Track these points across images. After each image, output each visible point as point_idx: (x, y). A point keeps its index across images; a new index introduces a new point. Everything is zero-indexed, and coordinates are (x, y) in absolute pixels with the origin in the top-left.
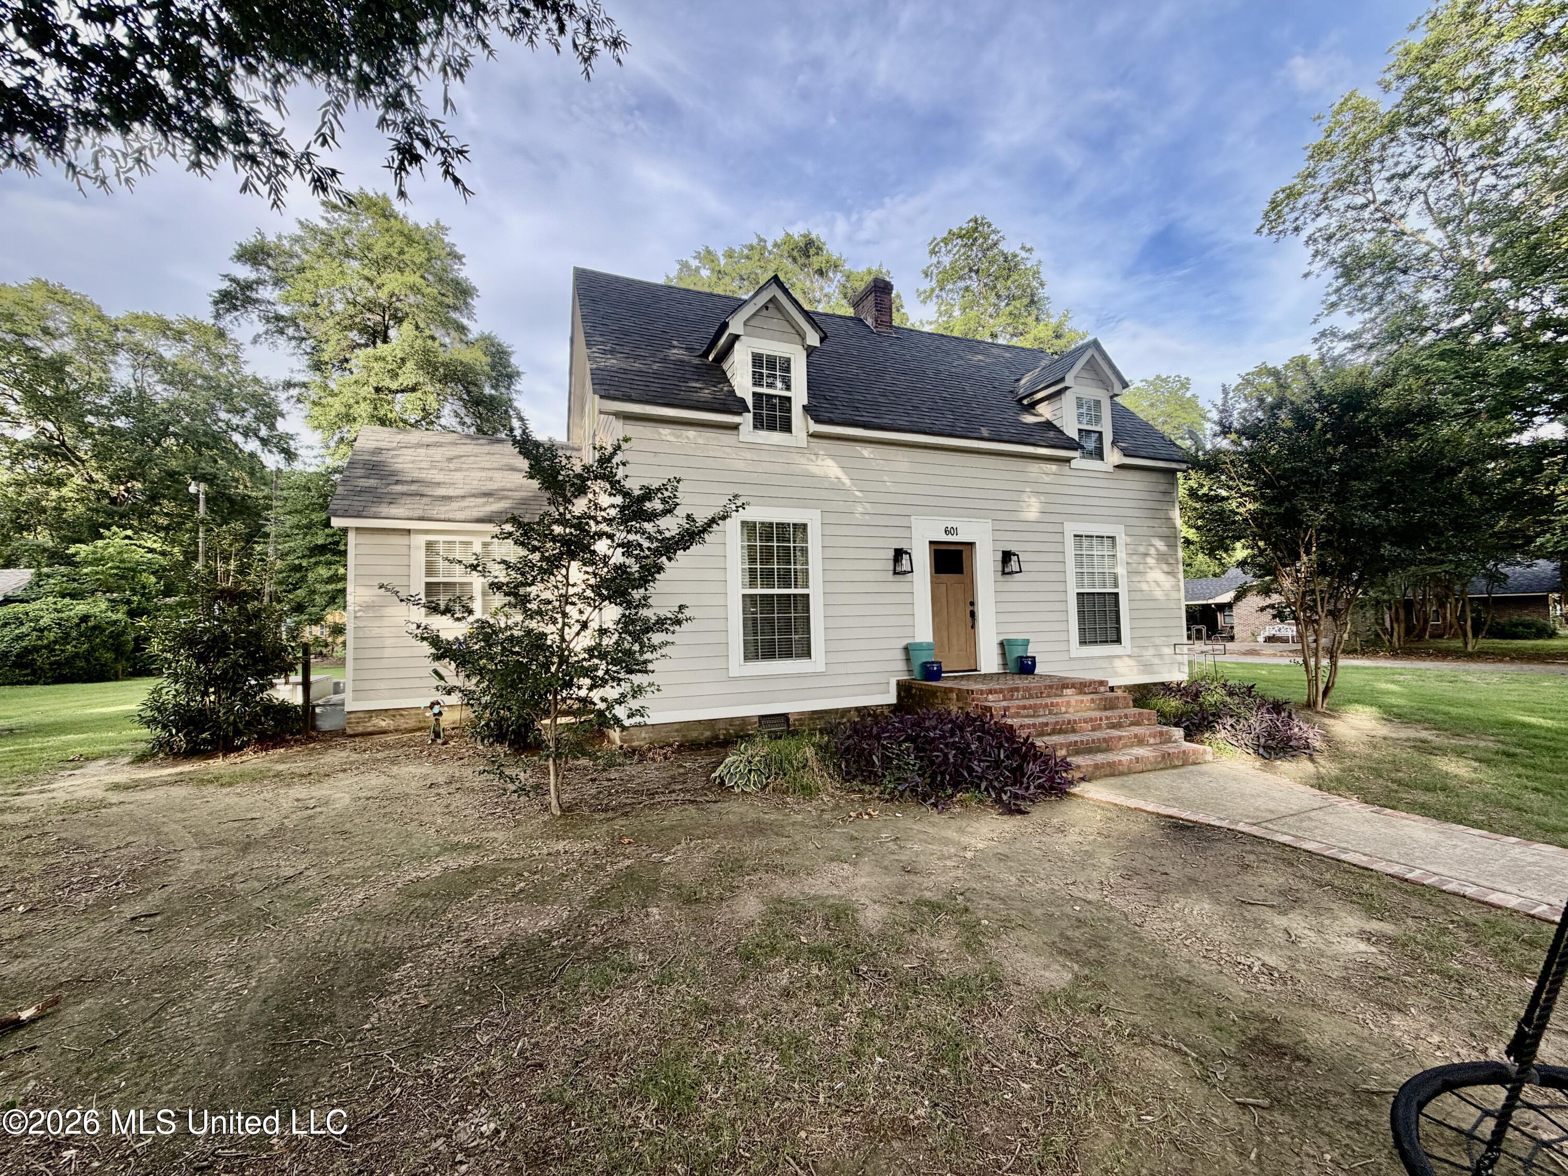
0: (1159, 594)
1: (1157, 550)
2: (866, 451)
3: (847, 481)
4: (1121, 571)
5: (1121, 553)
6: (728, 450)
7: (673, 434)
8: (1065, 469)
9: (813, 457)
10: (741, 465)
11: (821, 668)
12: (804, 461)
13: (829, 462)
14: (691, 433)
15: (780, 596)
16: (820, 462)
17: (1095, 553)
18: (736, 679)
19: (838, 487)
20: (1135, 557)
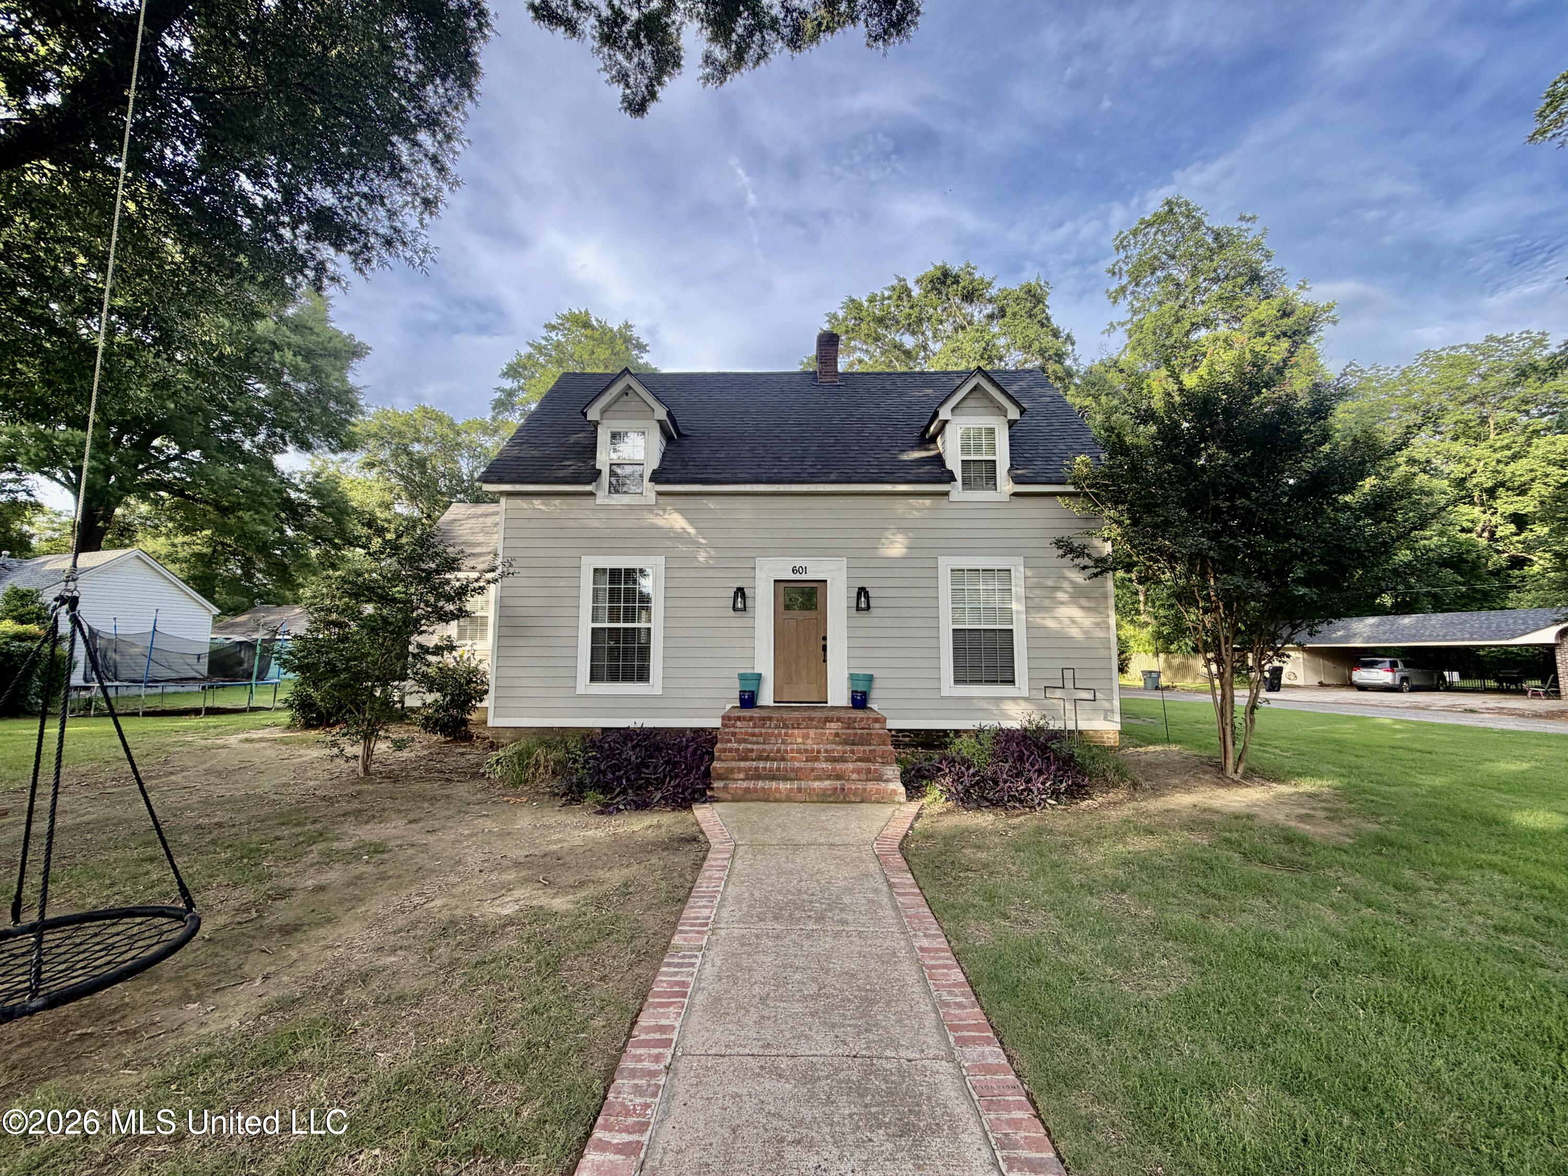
0: (1075, 632)
1: (1072, 582)
2: (711, 503)
3: (692, 531)
4: (1017, 606)
5: (1018, 589)
6: (587, 512)
7: (543, 504)
8: (943, 502)
9: (661, 512)
10: (596, 524)
11: (658, 691)
12: (651, 516)
13: (676, 516)
14: (557, 502)
15: (625, 629)
16: (667, 516)
17: (981, 587)
18: (581, 696)
19: (680, 537)
20: (1037, 592)
